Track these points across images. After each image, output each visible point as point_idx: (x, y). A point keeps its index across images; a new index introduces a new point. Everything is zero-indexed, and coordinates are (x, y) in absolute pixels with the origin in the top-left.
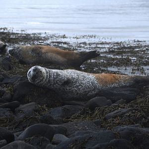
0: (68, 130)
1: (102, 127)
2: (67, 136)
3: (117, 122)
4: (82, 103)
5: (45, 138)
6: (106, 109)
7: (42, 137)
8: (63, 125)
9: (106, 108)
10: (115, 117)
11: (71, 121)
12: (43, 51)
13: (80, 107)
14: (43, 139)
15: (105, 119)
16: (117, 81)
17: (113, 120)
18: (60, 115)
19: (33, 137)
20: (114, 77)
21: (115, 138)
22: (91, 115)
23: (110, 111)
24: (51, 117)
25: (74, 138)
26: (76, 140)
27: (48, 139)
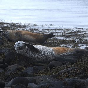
0: (37, 80)
1: (57, 79)
2: (36, 84)
3: (66, 76)
4: (45, 65)
5: (23, 85)
6: (59, 68)
7: (21, 85)
8: (34, 78)
9: (59, 67)
10: (65, 73)
11: (39, 75)
12: (22, 34)
13: (44, 67)
14: (22, 86)
15: (59, 74)
16: (66, 52)
17: (63, 75)
18: (32, 72)
19: (16, 85)
20: (64, 49)
21: (65, 85)
22: (50, 71)
23: (62, 70)
24: (27, 73)
25: (40, 85)
26: (42, 87)
27: (25, 86)
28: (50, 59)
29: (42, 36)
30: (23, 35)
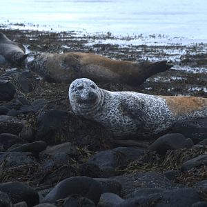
0: (123, 187)
2: (121, 196)
3: (203, 174)
4: (144, 144)
5: (87, 199)
6: (184, 153)
7: (82, 198)
8: (116, 179)
9: (184, 151)
10: (199, 166)
11: (128, 173)
12: (82, 61)
13: (141, 150)
14: (84, 200)
15: (183, 170)
17: (195, 171)
18: (109, 162)
19: (67, 198)
21: (200, 199)
22: (160, 162)
23: (191, 157)
24: (96, 167)
25: (133, 200)
26: (137, 204)
27: (91, 202)
28: (158, 129)
29: (137, 69)
30: (85, 65)
